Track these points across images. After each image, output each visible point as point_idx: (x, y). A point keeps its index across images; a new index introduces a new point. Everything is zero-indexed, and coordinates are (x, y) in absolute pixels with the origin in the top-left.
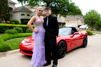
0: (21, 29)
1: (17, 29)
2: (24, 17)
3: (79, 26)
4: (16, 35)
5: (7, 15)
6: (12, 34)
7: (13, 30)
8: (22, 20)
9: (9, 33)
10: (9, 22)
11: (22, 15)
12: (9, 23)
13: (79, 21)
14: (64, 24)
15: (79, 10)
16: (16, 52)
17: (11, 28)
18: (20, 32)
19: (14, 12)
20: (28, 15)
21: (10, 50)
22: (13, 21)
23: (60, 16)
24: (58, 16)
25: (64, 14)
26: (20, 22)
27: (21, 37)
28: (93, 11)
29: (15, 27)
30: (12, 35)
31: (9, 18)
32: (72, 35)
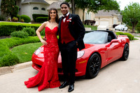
1: (27, 31)
2: (37, 12)
3: (114, 26)
4: (26, 40)
5: (13, 9)
6: (21, 37)
7: (22, 32)
8: (35, 16)
9: (16, 36)
10: (16, 19)
11: (34, 8)
12: (16, 21)
13: (115, 19)
14: (94, 22)
15: (116, 3)
16: (27, 66)
17: (19, 28)
19: (23, 4)
20: (43, 9)
21: (18, 63)
22: (22, 18)
23: (88, 12)
24: (86, 11)
25: (95, 8)
26: (32, 19)
27: (33, 42)
28: (135, 5)
29: (25, 27)
30: (21, 40)
31: (16, 13)
32: (109, 43)
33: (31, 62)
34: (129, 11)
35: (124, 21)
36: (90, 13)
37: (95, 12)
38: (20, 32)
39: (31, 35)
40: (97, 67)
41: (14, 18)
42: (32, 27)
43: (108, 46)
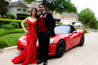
0: (17, 24)
1: (13, 25)
2: (20, 12)
3: (73, 23)
4: (12, 31)
5: (3, 9)
6: (9, 29)
7: (10, 26)
8: (18, 15)
9: (6, 28)
10: (5, 16)
11: (18, 10)
12: (5, 18)
13: (74, 18)
14: (60, 20)
15: (75, 8)
16: (13, 49)
17: (8, 23)
18: (16, 27)
19: (10, 7)
20: (25, 10)
21: (7, 47)
22: (9, 16)
23: (56, 13)
24: (54, 12)
25: (60, 11)
26: (16, 17)
27: (17, 32)
29: (12, 22)
31: (5, 13)
32: (71, 34)
33: (17, 46)
34: (83, 13)
35: (80, 20)
36: (57, 14)
37: (61, 13)
38: (8, 25)
39: (16, 28)
40: (63, 50)
41: (4, 16)
42: (17, 22)
43: (71, 36)
